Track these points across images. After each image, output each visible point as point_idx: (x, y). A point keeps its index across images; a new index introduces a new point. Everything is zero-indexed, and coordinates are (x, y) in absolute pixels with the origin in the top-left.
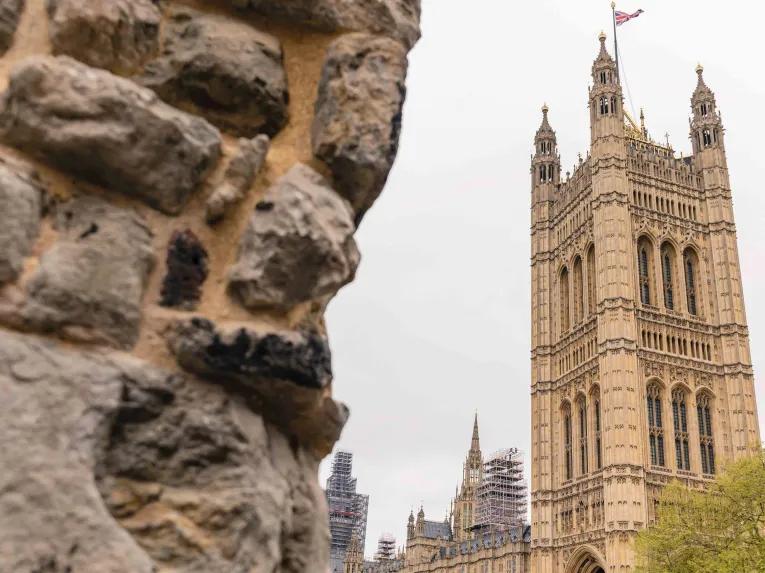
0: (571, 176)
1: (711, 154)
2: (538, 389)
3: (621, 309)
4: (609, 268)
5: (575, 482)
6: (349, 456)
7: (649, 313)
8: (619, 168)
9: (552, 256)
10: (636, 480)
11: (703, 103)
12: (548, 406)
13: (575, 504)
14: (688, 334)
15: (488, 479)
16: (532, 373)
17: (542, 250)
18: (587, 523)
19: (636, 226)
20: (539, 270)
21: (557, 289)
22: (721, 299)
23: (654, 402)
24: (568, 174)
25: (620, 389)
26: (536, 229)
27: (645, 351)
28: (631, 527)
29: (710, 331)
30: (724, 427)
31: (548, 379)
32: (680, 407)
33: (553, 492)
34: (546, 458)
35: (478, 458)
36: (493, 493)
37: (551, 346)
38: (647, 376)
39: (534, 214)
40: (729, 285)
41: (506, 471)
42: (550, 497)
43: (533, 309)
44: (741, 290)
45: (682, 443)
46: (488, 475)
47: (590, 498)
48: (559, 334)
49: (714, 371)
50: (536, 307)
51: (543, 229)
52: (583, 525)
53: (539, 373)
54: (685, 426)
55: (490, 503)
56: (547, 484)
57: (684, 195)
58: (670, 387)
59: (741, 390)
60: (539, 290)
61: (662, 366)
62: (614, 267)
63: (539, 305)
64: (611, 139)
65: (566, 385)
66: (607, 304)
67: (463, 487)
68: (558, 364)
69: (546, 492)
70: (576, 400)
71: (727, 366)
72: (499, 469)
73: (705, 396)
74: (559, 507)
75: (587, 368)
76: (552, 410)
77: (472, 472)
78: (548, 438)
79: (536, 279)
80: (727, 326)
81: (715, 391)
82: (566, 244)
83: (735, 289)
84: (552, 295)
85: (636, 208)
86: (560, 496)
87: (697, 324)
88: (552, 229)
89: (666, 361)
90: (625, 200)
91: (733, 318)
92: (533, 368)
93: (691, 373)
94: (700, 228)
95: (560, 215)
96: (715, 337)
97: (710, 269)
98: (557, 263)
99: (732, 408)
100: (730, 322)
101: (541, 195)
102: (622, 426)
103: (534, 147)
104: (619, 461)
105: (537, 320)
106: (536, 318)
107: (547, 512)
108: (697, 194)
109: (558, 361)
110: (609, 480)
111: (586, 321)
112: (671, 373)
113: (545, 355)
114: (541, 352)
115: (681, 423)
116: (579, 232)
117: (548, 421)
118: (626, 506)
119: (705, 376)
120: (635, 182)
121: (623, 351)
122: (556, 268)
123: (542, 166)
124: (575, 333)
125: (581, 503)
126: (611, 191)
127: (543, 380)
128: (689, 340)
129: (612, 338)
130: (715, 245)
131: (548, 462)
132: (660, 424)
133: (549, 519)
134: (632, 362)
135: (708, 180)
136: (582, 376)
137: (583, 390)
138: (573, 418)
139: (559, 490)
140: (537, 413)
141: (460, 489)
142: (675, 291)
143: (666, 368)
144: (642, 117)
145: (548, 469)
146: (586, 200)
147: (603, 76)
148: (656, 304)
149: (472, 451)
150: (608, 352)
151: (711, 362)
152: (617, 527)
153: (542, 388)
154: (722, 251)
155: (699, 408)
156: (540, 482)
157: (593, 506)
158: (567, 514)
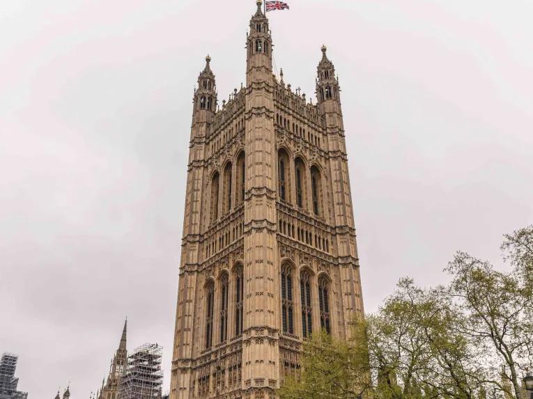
0: (226, 104)
1: (331, 104)
2: (186, 270)
3: (265, 197)
4: (257, 164)
5: (214, 349)
6: (14, 359)
7: (285, 207)
8: (268, 91)
9: (206, 163)
10: (272, 341)
11: (326, 70)
12: (194, 285)
13: (213, 368)
14: (313, 229)
15: (131, 369)
16: (182, 257)
17: (198, 158)
18: (223, 385)
19: (278, 140)
20: (194, 174)
21: (209, 189)
22: (337, 207)
23: (286, 280)
24: (224, 102)
25: (261, 261)
26: (194, 143)
27: (281, 236)
28: (266, 384)
29: (329, 230)
30: (338, 306)
31: (195, 262)
32: (306, 286)
33: (193, 361)
34: (189, 330)
35: (124, 356)
36: (134, 380)
37: (200, 235)
38: (282, 256)
39: (194, 132)
40: (343, 197)
41: (146, 363)
42: (189, 365)
43: (187, 205)
44: (351, 202)
45: (307, 316)
46: (131, 366)
47: (228, 362)
48: (207, 225)
49: (331, 261)
50: (190, 204)
51: (200, 143)
52: (219, 388)
53: (188, 257)
54: (309, 302)
55: (130, 389)
56: (187, 353)
57: (312, 128)
58: (300, 268)
59: (351, 277)
60: (193, 190)
61: (294, 250)
62: (261, 163)
63: (193, 201)
64: (263, 69)
65: (211, 266)
66: (253, 192)
67: (109, 380)
68: (205, 251)
69: (186, 361)
70: (218, 279)
71: (341, 258)
72: (141, 361)
73: (324, 279)
74: (197, 374)
75: (231, 250)
76: (197, 288)
77: (117, 367)
78: (192, 313)
79: (191, 182)
80: (341, 227)
81: (332, 277)
82: (218, 154)
83: (347, 202)
84: (204, 195)
85: (279, 127)
86: (198, 364)
87: (319, 222)
88: (207, 144)
89: (297, 247)
90: (271, 115)
91: (345, 222)
92: (183, 253)
93: (314, 260)
94: (323, 154)
95: (215, 132)
96: (332, 235)
97: (329, 184)
98: (210, 170)
99: (344, 291)
100: (343, 225)
101: (201, 117)
102: (262, 294)
103: (198, 84)
104: (257, 324)
105: (189, 213)
106: (188, 211)
107: (186, 379)
108: (321, 129)
109: (205, 248)
110: (248, 342)
111: (232, 211)
112: (300, 257)
113: (194, 242)
114: (191, 239)
115: (306, 298)
116: (231, 143)
117: (193, 297)
118: (262, 365)
119: (324, 263)
120: (278, 108)
121: (265, 231)
122: (209, 173)
123: (203, 97)
124: (223, 222)
125: (219, 368)
126: (261, 106)
127: (191, 263)
128: (313, 234)
129: (257, 219)
130: (333, 168)
131: (190, 333)
132: (290, 298)
133: (187, 385)
134: (272, 241)
135: (329, 122)
136: (227, 257)
137: (226, 269)
138: (216, 294)
139: (197, 359)
140: (183, 291)
141: (106, 381)
142: (304, 196)
143: (296, 252)
144: (282, 74)
145: (190, 340)
146: (238, 118)
147: (259, 27)
148: (291, 202)
149: (119, 350)
150: (253, 230)
151: (329, 254)
152: (253, 384)
153: (190, 269)
154: (338, 172)
155: (320, 289)
156: (181, 351)
157: (230, 369)
158: (204, 380)
